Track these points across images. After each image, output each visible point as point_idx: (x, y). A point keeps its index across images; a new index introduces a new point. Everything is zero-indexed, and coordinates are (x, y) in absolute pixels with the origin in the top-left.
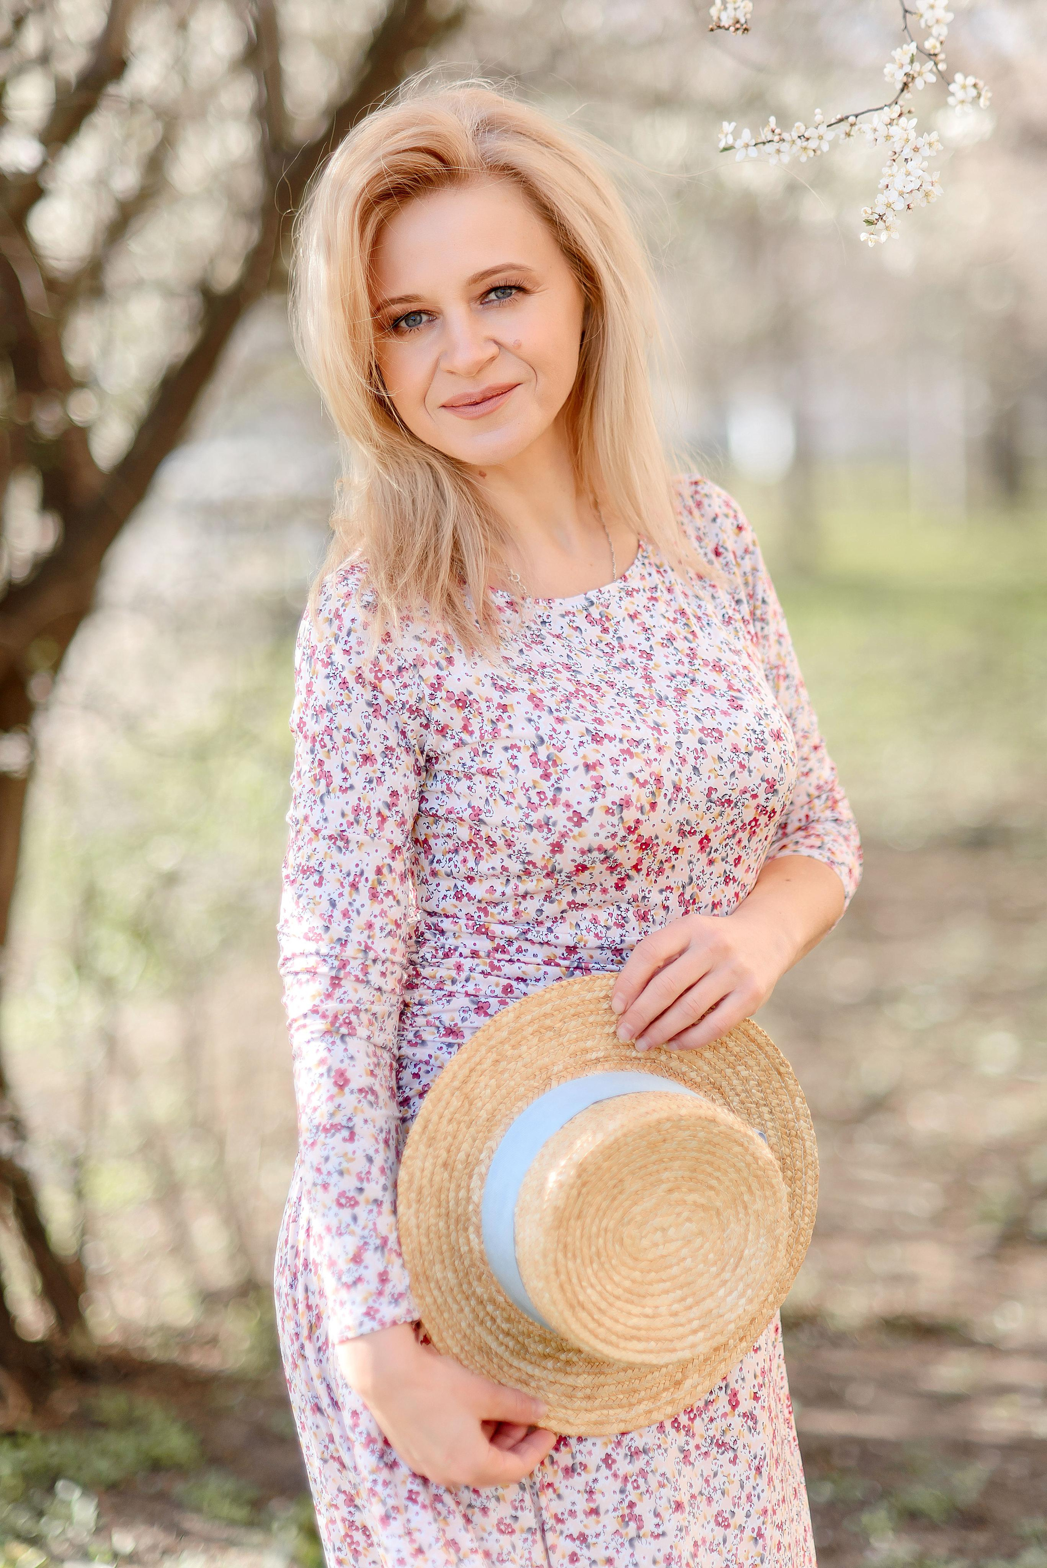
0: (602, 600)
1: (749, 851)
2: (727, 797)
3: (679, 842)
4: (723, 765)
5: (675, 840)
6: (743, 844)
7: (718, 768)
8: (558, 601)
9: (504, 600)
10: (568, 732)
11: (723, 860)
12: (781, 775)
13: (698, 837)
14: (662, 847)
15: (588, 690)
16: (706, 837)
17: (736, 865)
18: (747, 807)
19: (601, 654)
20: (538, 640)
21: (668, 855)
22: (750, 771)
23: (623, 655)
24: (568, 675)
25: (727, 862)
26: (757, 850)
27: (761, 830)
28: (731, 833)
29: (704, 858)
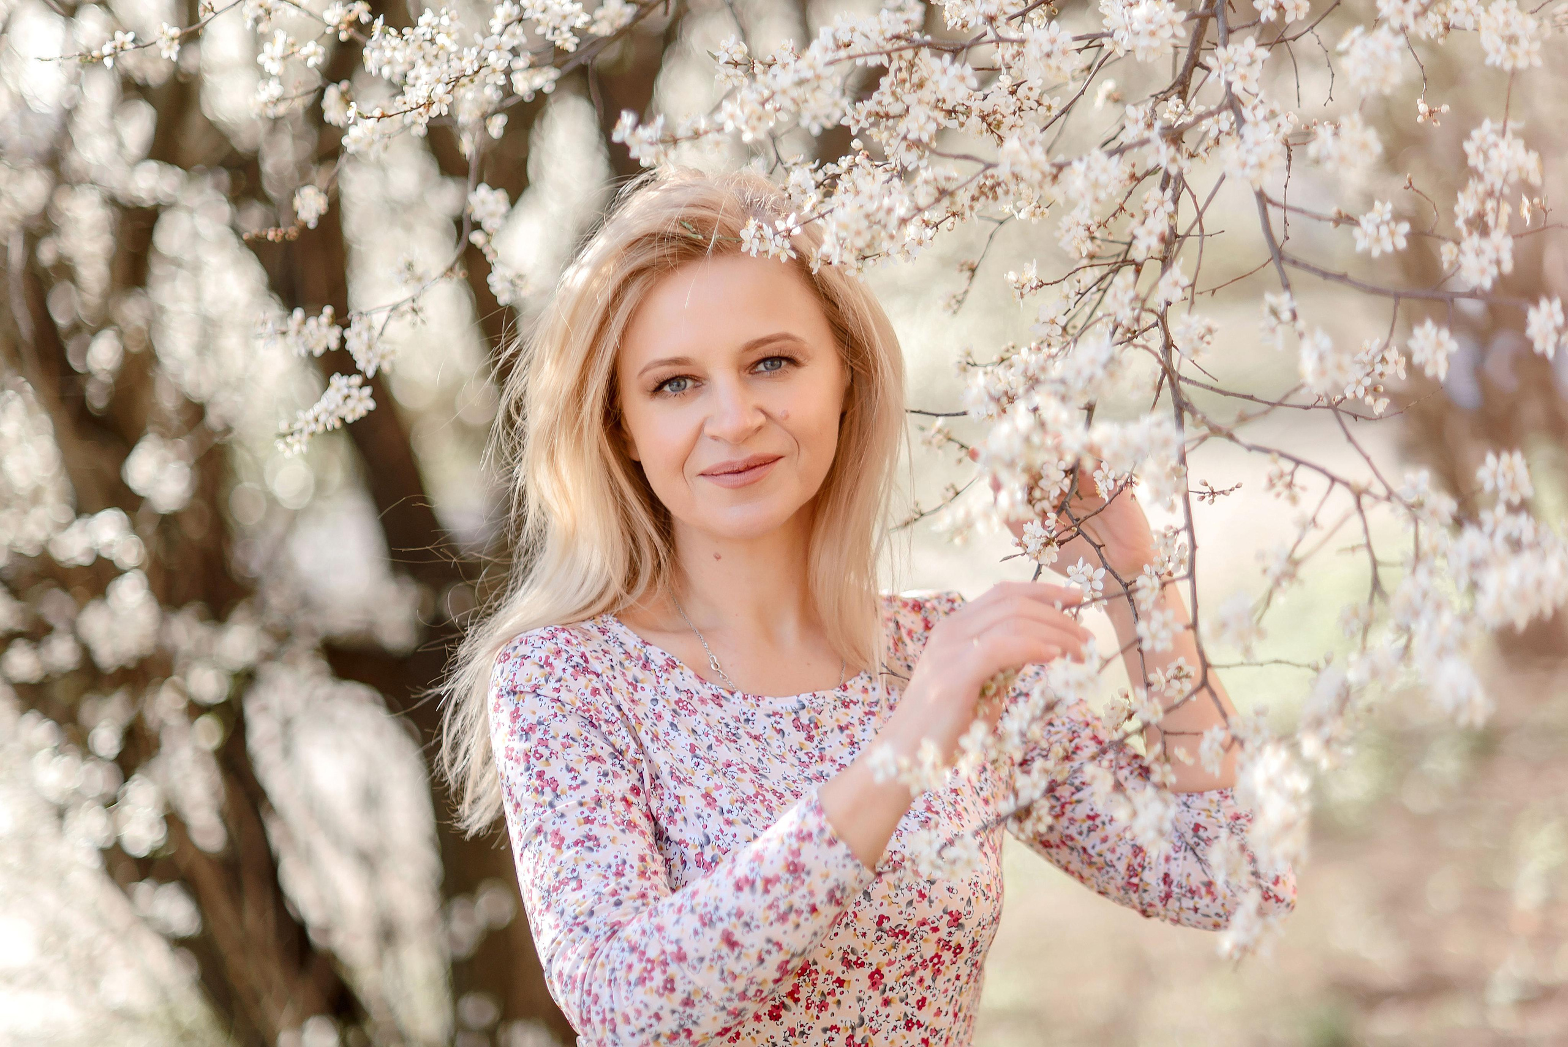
0: (815, 705)
1: (937, 992)
2: (902, 928)
3: (843, 972)
4: (899, 892)
5: (839, 970)
6: (926, 984)
7: (892, 894)
8: (768, 699)
9: (710, 692)
10: (735, 836)
11: (902, 1001)
12: (968, 909)
13: (867, 971)
14: (822, 976)
15: (769, 796)
16: (878, 971)
17: (920, 1008)
18: (926, 941)
19: (797, 763)
20: (734, 738)
21: (831, 987)
22: (931, 902)
23: (820, 767)
24: (753, 776)
25: (907, 1004)
26: (946, 991)
27: (947, 967)
28: (909, 970)
29: (877, 997)
